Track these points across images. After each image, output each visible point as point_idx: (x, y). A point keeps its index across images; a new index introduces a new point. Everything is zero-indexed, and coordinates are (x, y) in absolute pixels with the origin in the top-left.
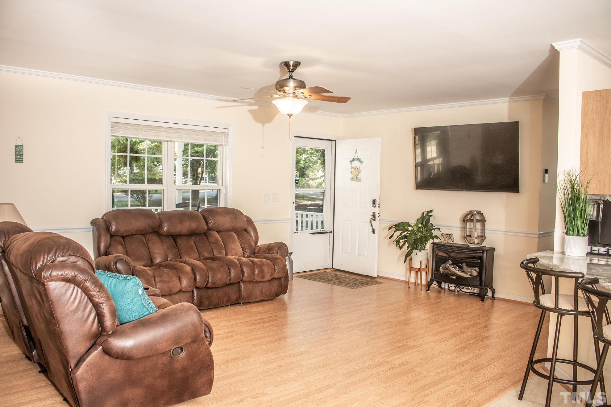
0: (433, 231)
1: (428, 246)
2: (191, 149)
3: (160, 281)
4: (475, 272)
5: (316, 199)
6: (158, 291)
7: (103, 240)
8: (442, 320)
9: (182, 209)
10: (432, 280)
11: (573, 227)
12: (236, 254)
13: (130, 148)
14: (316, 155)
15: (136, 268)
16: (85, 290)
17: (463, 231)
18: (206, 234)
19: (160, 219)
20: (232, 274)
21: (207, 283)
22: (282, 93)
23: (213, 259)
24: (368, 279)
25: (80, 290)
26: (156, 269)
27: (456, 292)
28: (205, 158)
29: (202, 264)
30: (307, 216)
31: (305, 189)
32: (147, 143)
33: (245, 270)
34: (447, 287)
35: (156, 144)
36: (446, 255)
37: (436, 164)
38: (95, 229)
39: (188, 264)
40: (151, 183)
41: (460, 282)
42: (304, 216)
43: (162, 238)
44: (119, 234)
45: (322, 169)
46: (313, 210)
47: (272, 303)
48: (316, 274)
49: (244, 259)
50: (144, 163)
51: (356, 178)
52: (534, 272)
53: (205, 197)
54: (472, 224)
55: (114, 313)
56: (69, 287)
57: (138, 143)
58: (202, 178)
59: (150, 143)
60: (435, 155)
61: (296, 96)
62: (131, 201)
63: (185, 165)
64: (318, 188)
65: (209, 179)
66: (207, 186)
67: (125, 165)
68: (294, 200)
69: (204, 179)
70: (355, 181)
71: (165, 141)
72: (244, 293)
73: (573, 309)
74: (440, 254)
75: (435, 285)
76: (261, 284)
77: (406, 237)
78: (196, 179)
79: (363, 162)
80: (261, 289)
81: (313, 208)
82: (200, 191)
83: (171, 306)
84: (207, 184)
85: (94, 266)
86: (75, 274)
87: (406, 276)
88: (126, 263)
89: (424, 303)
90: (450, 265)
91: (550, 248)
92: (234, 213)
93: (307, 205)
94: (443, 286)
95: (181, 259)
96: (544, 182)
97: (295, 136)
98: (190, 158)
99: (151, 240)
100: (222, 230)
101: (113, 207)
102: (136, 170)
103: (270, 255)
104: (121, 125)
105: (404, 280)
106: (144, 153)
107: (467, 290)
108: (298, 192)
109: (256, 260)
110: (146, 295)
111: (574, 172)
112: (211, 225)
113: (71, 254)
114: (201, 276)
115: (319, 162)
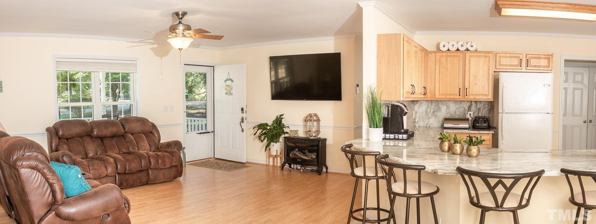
0: (284, 129)
1: (281, 139)
2: (111, 76)
3: (93, 169)
4: (314, 156)
5: (201, 108)
6: (91, 176)
7: (54, 141)
8: (293, 190)
9: (106, 119)
10: (285, 163)
11: (373, 122)
12: (145, 150)
13: (69, 78)
14: (200, 77)
15: (76, 160)
16: (43, 175)
17: (305, 128)
18: (123, 136)
19: (91, 126)
20: (143, 164)
21: (125, 170)
22: (174, 34)
23: (129, 153)
24: (240, 165)
25: (40, 175)
26: (90, 161)
27: (302, 170)
28: (121, 83)
29: (121, 157)
30: (195, 121)
31: (192, 102)
32: (80, 74)
33: (152, 160)
34: (295, 167)
35: (87, 74)
36: (294, 145)
37: (285, 82)
38: (49, 134)
39: (111, 157)
40: (84, 101)
41: (304, 163)
42: (193, 121)
43: (93, 139)
44: (65, 137)
45: (204, 87)
46: (199, 117)
47: (172, 183)
48: (202, 162)
49: (151, 153)
50: (79, 88)
51: (229, 93)
52: (350, 153)
53: (122, 110)
54: (311, 123)
55: (62, 190)
56: (33, 172)
57: (75, 75)
58: (119, 97)
59: (83, 74)
60: (284, 75)
61: (185, 36)
62: (71, 114)
63: (107, 88)
64: (202, 100)
65: (124, 97)
66: (123, 102)
67: (67, 90)
68: (185, 110)
69: (121, 97)
70: (228, 95)
71: (92, 72)
72: (151, 177)
73: (375, 175)
74: (290, 144)
75: (287, 166)
76: (163, 170)
77: (265, 133)
78: (115, 97)
79: (233, 81)
80: (164, 174)
81: (198, 115)
82: (118, 106)
83: (101, 186)
84: (123, 100)
85: (49, 159)
86: (37, 164)
87: (267, 161)
88: (70, 157)
89: (280, 179)
90: (297, 151)
91: (361, 137)
92: (143, 121)
93: (194, 113)
94: (292, 166)
95: (106, 154)
96: (356, 93)
97: (184, 64)
98: (110, 83)
99: (86, 141)
100: (135, 133)
101: (59, 119)
102: (74, 93)
103: (169, 150)
104: (63, 63)
105: (265, 164)
106: (79, 81)
107: (309, 168)
108: (187, 104)
109: (159, 153)
110: (83, 178)
111: (373, 86)
112: (127, 129)
113: (34, 151)
114: (121, 165)
115: (202, 82)
